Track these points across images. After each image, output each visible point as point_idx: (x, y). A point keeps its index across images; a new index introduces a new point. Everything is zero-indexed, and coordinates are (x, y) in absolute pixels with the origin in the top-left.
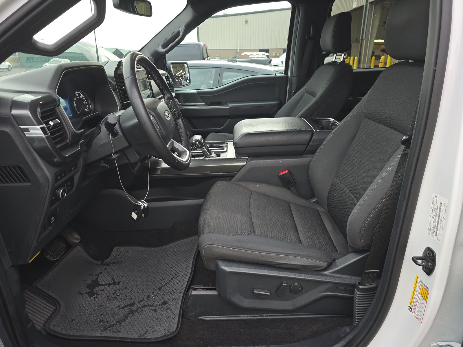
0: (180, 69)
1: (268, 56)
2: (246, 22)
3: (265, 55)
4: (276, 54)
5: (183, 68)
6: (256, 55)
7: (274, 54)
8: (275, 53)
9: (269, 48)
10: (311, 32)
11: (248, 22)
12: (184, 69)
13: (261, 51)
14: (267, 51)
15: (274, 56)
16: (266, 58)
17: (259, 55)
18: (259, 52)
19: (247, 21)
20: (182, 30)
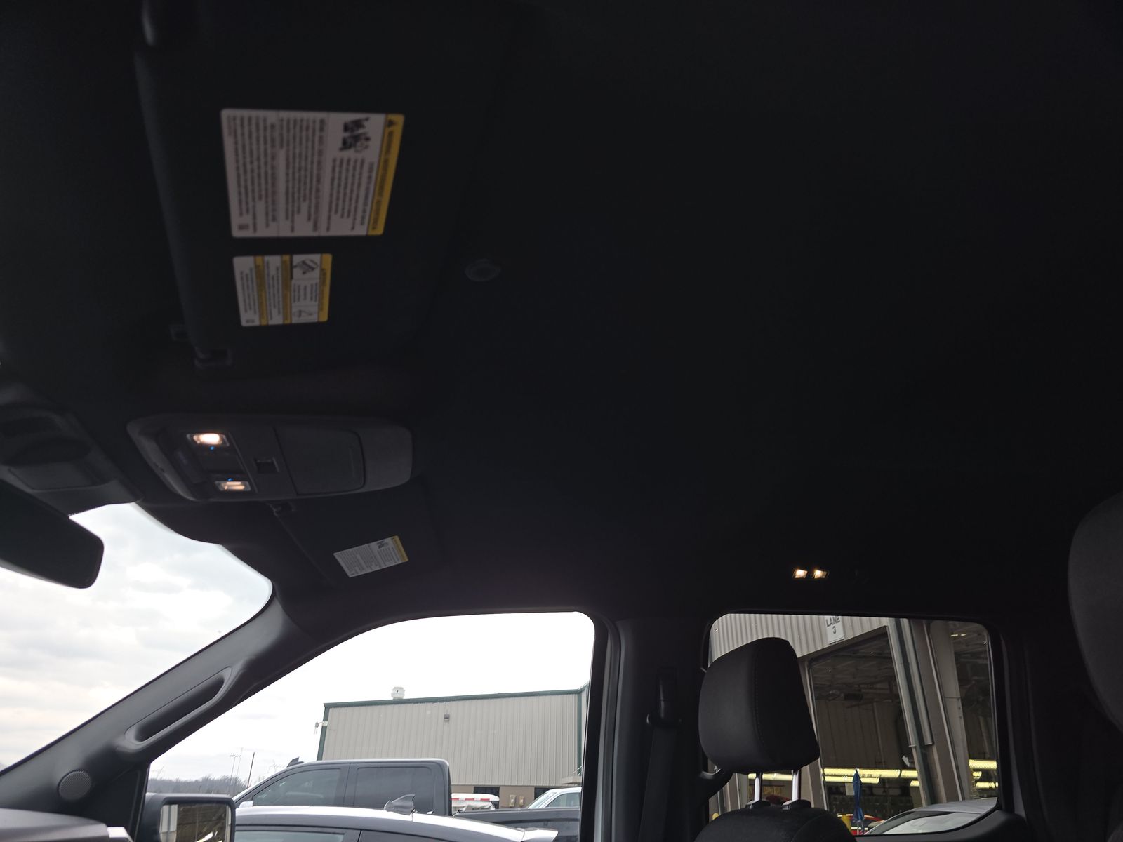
0: (204, 830)
1: (496, 804)
2: (447, 717)
3: (488, 800)
4: (516, 801)
5: (220, 825)
6: (466, 799)
7: (512, 801)
8: (514, 796)
9: (499, 784)
10: (662, 703)
11: (451, 718)
12: (222, 829)
13: (478, 790)
14: (494, 790)
15: (511, 805)
16: (493, 809)
17: (473, 799)
18: (475, 792)
19: (449, 715)
20: (230, 676)
